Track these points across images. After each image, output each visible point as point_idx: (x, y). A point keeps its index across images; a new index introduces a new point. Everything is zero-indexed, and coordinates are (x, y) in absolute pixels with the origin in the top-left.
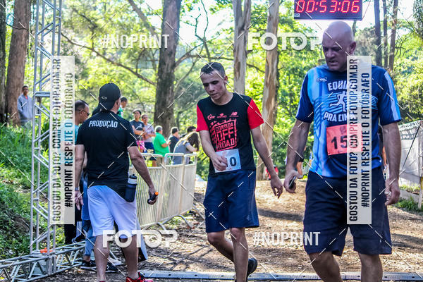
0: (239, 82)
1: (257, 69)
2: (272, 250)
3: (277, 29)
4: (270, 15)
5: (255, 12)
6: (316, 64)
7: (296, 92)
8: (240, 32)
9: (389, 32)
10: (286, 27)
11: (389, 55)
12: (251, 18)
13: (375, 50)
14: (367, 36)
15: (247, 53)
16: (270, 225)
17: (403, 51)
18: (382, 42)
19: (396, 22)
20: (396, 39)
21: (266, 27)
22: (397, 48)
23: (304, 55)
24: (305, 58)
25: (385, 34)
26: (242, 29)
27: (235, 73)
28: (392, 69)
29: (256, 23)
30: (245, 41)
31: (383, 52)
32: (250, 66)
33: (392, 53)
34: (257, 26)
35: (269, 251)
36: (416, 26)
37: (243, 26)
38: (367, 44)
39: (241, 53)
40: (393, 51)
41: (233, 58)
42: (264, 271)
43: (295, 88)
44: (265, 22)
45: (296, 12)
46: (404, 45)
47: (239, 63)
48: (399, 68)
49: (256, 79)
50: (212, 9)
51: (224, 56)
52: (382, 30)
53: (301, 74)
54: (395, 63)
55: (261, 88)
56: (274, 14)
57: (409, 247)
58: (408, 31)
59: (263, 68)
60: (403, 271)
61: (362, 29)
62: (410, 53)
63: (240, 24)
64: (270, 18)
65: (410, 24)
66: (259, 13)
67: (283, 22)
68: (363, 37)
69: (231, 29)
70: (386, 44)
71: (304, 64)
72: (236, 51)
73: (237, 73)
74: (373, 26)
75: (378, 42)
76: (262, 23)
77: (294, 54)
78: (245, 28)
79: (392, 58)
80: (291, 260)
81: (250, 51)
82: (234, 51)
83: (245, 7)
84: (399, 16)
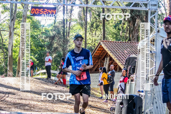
0: (11, 40)
1: (18, 35)
2: (20, 103)
3: (26, 20)
4: (24, 15)
5: (18, 14)
6: (40, 34)
7: (32, 44)
8: (12, 21)
9: (68, 23)
10: (29, 20)
11: (68, 31)
12: (17, 16)
13: (62, 30)
14: (60, 24)
15: (14, 29)
16: (20, 94)
17: (73, 30)
18: (65, 27)
19: (71, 19)
20: (71, 25)
21: (22, 19)
22: (71, 29)
23: (36, 31)
24: (36, 32)
25: (67, 24)
26: (12, 20)
27: (9, 36)
28: (69, 37)
29: (18, 18)
30: (14, 24)
31: (65, 30)
32: (15, 34)
33: (69, 31)
34: (18, 19)
35: (19, 103)
36: (79, 21)
37: (13, 19)
38: (59, 27)
39: (12, 29)
40: (69, 30)
41: (9, 31)
42: (16, 111)
43: (32, 43)
44: (22, 17)
45: (31, 13)
46: (74, 28)
47: (11, 33)
48: (71, 36)
49: (18, 39)
50: (2, 12)
51: (6, 30)
52: (65, 22)
53: (34, 38)
54: (70, 35)
55: (19, 42)
56: (25, 15)
57: (72, 103)
58: (75, 23)
59: (20, 35)
60: (69, 113)
61: (58, 21)
62: (76, 31)
63: (12, 18)
64: (24, 16)
65: (76, 20)
66: (19, 14)
67: (28, 18)
68: (58, 24)
69: (9, 20)
70: (67, 27)
71: (36, 34)
72: (10, 28)
73: (10, 36)
74: (62, 20)
75: (64, 27)
76: (20, 18)
77: (32, 30)
78: (14, 20)
79: (69, 33)
80: (27, 108)
81: (15, 28)
82: (9, 28)
83: (14, 12)
84: (72, 17)
